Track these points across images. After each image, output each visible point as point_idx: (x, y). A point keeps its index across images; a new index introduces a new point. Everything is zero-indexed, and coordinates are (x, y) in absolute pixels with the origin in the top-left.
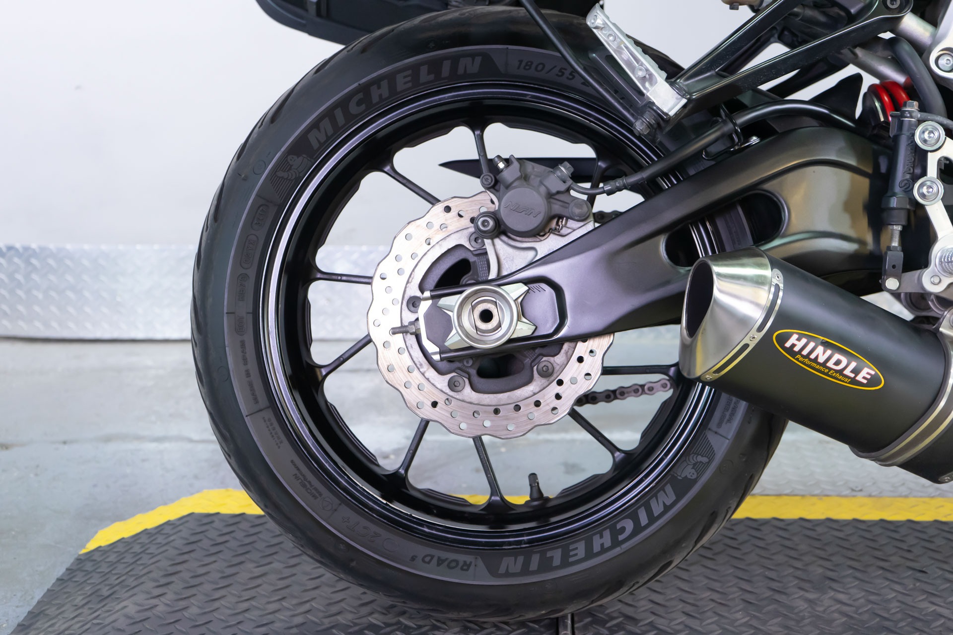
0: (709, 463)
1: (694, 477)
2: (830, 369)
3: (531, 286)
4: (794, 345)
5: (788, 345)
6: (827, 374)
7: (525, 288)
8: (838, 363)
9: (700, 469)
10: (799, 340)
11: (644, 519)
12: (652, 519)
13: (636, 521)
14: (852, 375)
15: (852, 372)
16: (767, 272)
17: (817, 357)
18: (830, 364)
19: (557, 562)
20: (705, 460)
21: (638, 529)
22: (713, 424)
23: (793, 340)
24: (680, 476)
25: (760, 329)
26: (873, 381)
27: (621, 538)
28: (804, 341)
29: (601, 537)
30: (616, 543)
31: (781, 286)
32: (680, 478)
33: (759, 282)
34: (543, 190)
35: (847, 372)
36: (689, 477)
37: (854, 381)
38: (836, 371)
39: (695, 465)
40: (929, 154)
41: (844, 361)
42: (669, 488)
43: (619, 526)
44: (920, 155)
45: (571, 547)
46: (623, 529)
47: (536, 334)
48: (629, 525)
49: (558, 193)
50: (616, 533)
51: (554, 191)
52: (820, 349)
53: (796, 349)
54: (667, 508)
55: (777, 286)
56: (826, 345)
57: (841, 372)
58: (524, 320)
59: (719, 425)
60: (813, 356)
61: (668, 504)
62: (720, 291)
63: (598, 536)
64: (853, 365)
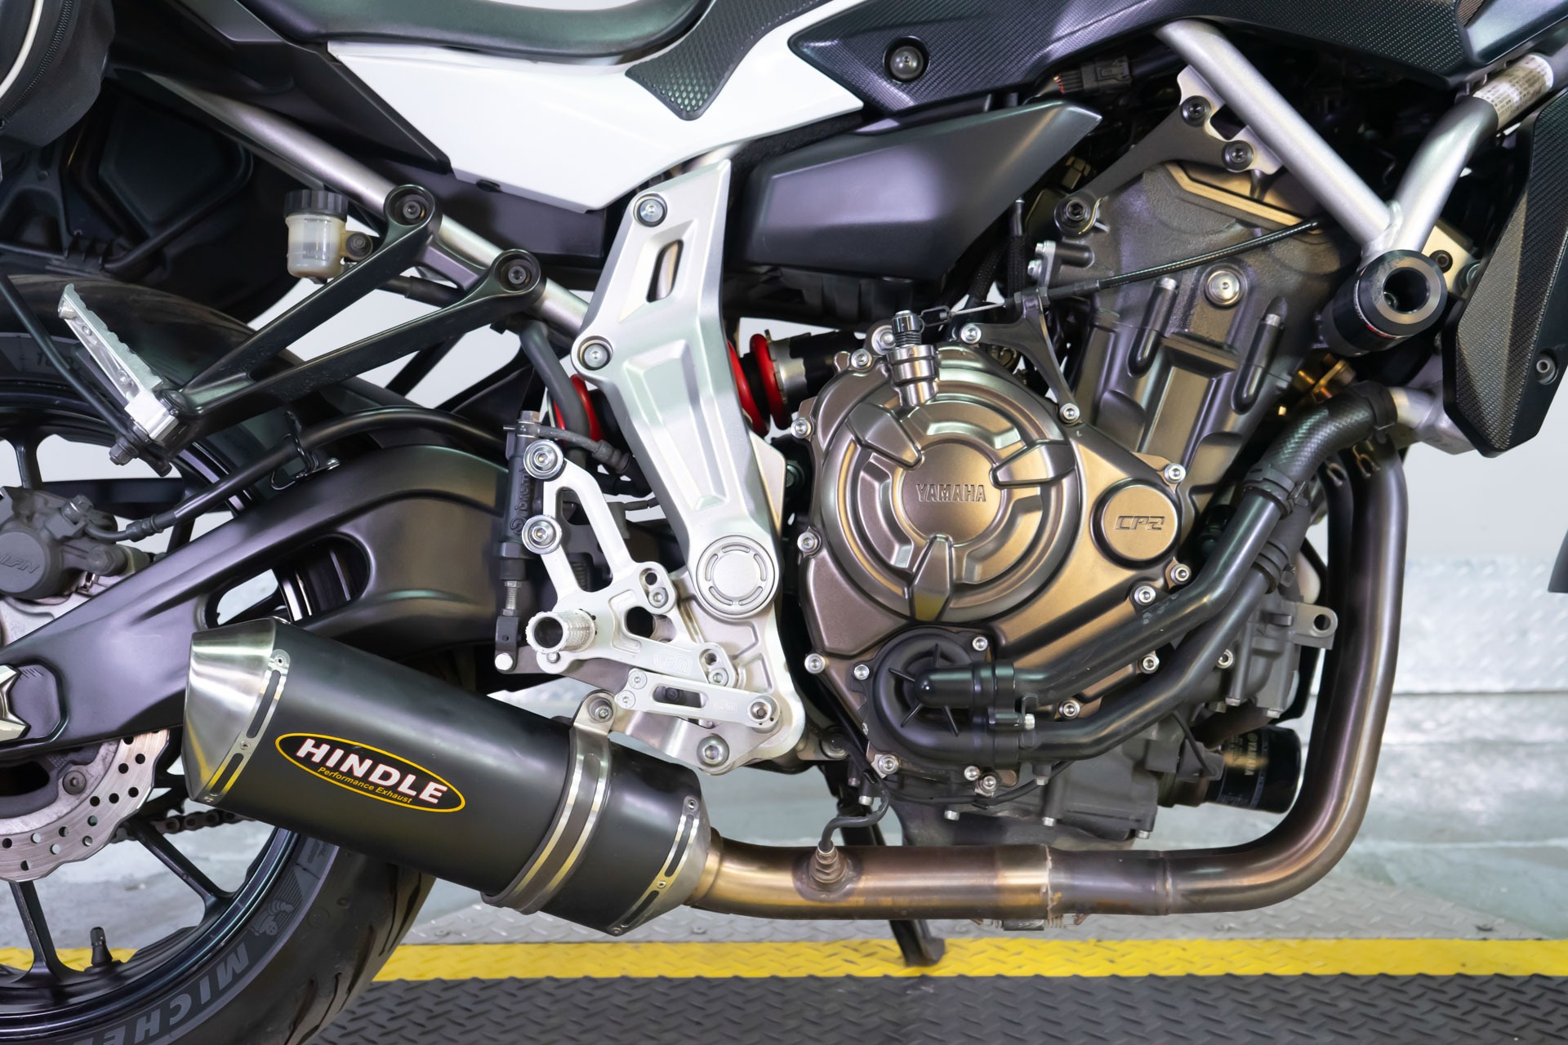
0: (295, 911)
1: (274, 932)
2: (377, 786)
3: (21, 669)
4: (310, 755)
5: (302, 753)
6: (373, 792)
7: (12, 673)
8: (386, 776)
9: (283, 920)
10: (317, 745)
11: (205, 993)
12: (216, 993)
13: (196, 997)
14: (413, 793)
15: (411, 788)
16: (266, 651)
17: (351, 769)
18: (375, 778)
20: (288, 908)
21: (197, 1008)
22: (303, 859)
23: (308, 746)
24: (258, 932)
25: (252, 733)
26: (447, 799)
27: (173, 1021)
28: (325, 748)
29: (148, 1020)
30: (166, 1029)
31: (283, 668)
32: (257, 934)
33: (255, 664)
34: (44, 534)
35: (404, 788)
36: (268, 932)
37: (416, 800)
38: (387, 788)
39: (277, 915)
40: (546, 484)
41: (396, 775)
42: (242, 950)
43: (171, 1005)
45: (108, 1035)
46: (178, 1008)
47: (30, 736)
48: (186, 1003)
49: (67, 539)
50: (167, 1014)
51: (59, 536)
52: (353, 759)
53: (317, 759)
54: (237, 977)
55: (276, 675)
57: (394, 788)
58: (11, 717)
59: (310, 860)
60: (344, 768)
61: (238, 971)
63: (144, 1019)
64: (411, 779)
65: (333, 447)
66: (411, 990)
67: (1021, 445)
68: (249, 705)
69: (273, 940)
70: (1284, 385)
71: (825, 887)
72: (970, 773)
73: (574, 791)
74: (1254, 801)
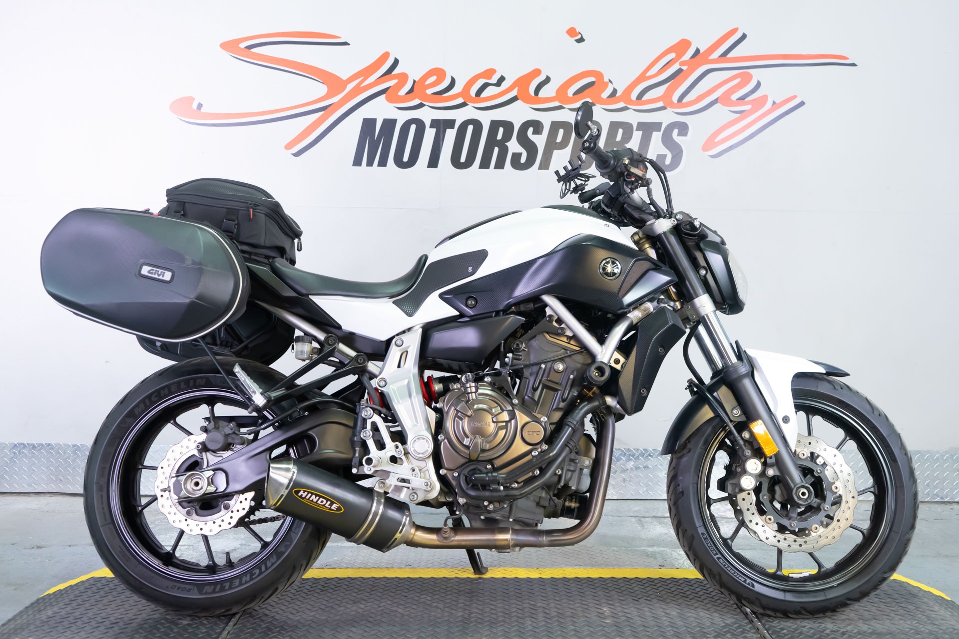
0: (291, 545)
1: (285, 550)
2: (319, 504)
3: (216, 472)
4: (302, 495)
5: (300, 494)
6: (318, 506)
7: (213, 473)
8: (322, 502)
9: (287, 547)
10: (304, 492)
11: (263, 569)
12: (267, 569)
13: (260, 569)
14: (329, 507)
15: (329, 505)
16: (291, 466)
17: (313, 500)
18: (319, 502)
19: (227, 587)
20: (289, 543)
21: (261, 573)
22: (293, 529)
23: (301, 493)
25: (287, 488)
26: (339, 509)
27: (254, 577)
28: (306, 493)
30: (251, 579)
31: (296, 471)
32: (279, 551)
33: (288, 470)
34: (223, 433)
35: (327, 505)
36: (282, 552)
37: (330, 509)
38: (322, 505)
39: (285, 546)
40: (368, 420)
41: (325, 501)
42: (274, 556)
43: (254, 572)
44: (365, 421)
45: (234, 581)
46: (255, 573)
47: (217, 491)
48: (257, 571)
49: (229, 434)
50: (252, 574)
51: (227, 433)
52: (313, 496)
53: (304, 496)
54: (273, 564)
55: (294, 472)
56: (316, 495)
57: (324, 505)
58: (212, 486)
59: (295, 529)
60: (311, 499)
61: (273, 562)
62: (272, 472)
63: (245, 577)
64: (329, 502)
65: (307, 408)
66: (316, 581)
67: (500, 411)
68: (285, 481)
69: (284, 553)
70: (576, 395)
71: (445, 538)
72: (486, 503)
73: (374, 509)
74: (574, 517)
